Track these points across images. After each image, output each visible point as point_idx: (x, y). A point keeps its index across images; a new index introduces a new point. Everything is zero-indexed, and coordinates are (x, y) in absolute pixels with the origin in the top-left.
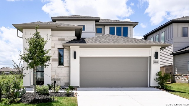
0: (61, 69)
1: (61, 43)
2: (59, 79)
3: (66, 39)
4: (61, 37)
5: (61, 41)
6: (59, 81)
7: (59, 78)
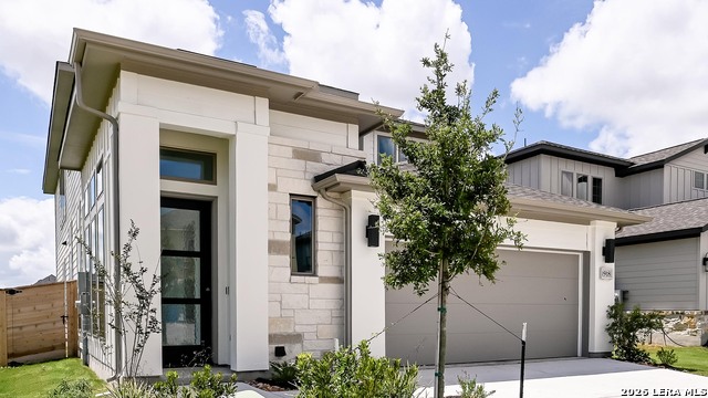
0: (305, 287)
1: (305, 172)
2: (298, 338)
3: (325, 157)
4: (304, 145)
5: (302, 162)
6: (298, 346)
7: (299, 329)
